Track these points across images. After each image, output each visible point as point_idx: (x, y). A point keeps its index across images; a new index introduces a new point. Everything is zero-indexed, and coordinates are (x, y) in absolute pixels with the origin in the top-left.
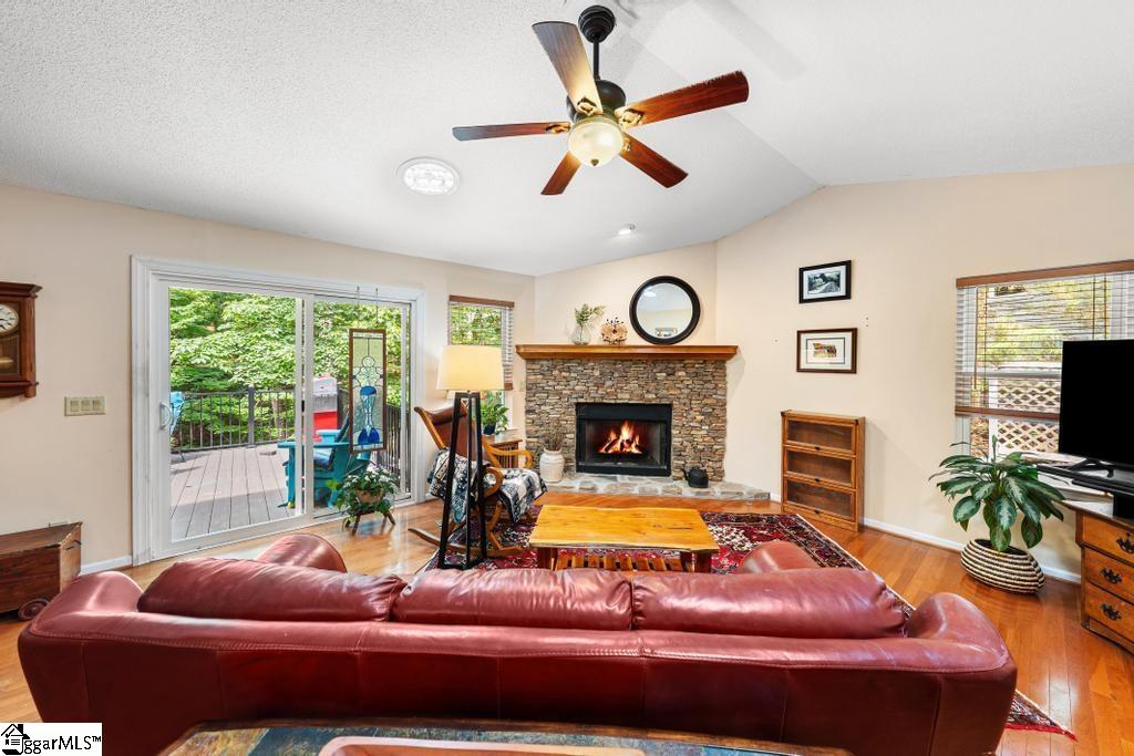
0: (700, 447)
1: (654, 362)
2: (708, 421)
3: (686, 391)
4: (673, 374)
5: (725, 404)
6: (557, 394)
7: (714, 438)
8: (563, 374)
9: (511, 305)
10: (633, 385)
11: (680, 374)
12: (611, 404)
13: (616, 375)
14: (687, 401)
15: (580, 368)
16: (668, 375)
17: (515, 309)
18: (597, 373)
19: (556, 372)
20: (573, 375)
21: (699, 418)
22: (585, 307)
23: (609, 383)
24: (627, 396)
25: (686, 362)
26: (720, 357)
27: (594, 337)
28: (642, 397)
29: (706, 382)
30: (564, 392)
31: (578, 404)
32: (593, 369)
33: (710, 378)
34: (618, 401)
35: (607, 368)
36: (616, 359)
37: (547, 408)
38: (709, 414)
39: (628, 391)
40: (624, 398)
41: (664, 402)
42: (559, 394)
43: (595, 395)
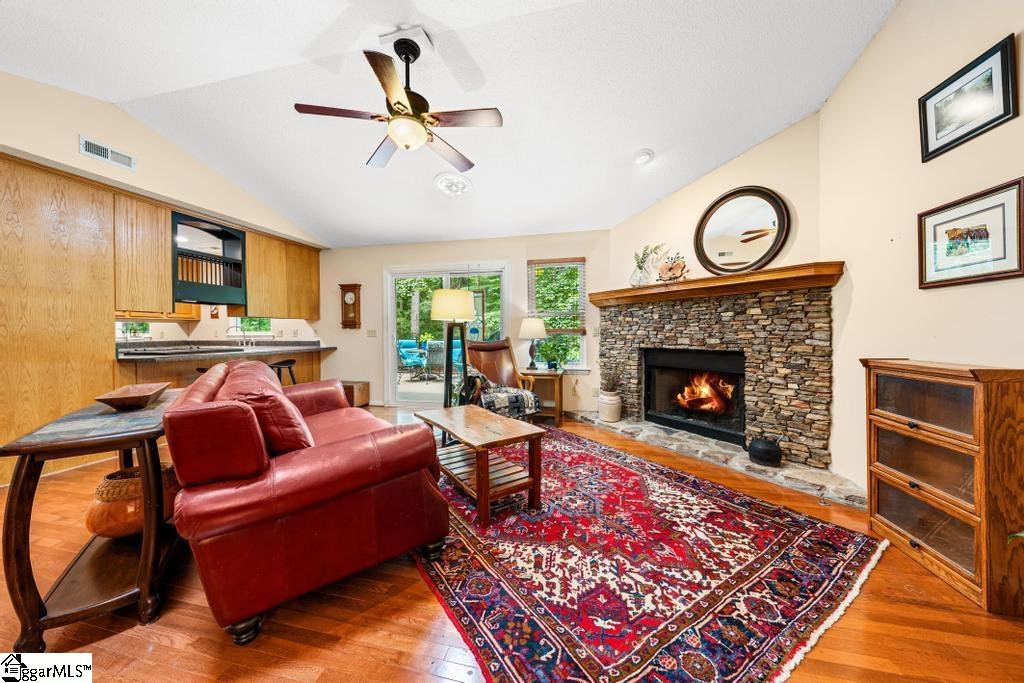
0: (786, 414)
1: (719, 300)
2: (797, 377)
3: (762, 334)
4: (744, 312)
5: (830, 354)
6: (622, 339)
7: (808, 402)
8: (628, 319)
9: (583, 260)
10: (693, 328)
11: (753, 311)
12: (670, 349)
13: (675, 317)
14: (765, 349)
15: (641, 312)
16: (737, 314)
17: (587, 263)
18: (656, 317)
19: (621, 318)
20: (635, 319)
21: (783, 371)
22: (647, 248)
23: (667, 327)
24: (687, 341)
25: (761, 295)
26: (821, 281)
27: (652, 278)
28: (703, 342)
29: (793, 321)
30: (628, 337)
31: (640, 349)
32: (652, 313)
33: (802, 316)
34: (678, 347)
35: (666, 310)
36: (675, 299)
37: (614, 352)
38: (800, 368)
39: (688, 336)
40: (684, 342)
41: (732, 348)
42: (624, 339)
43: (655, 340)
